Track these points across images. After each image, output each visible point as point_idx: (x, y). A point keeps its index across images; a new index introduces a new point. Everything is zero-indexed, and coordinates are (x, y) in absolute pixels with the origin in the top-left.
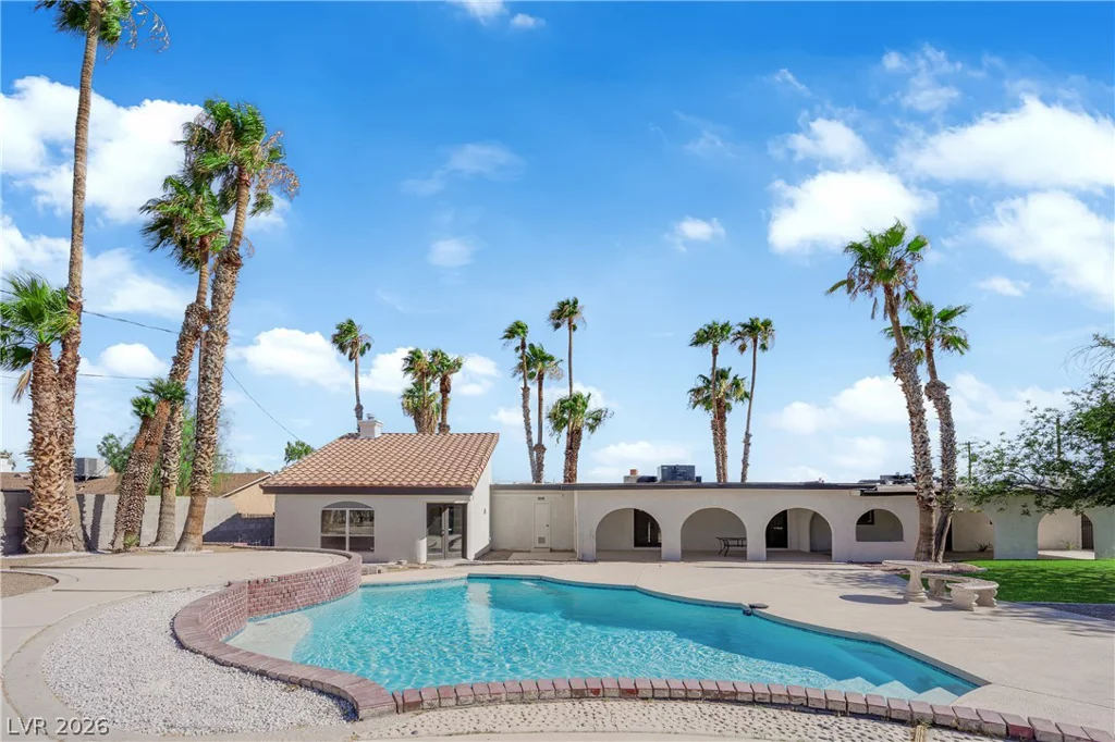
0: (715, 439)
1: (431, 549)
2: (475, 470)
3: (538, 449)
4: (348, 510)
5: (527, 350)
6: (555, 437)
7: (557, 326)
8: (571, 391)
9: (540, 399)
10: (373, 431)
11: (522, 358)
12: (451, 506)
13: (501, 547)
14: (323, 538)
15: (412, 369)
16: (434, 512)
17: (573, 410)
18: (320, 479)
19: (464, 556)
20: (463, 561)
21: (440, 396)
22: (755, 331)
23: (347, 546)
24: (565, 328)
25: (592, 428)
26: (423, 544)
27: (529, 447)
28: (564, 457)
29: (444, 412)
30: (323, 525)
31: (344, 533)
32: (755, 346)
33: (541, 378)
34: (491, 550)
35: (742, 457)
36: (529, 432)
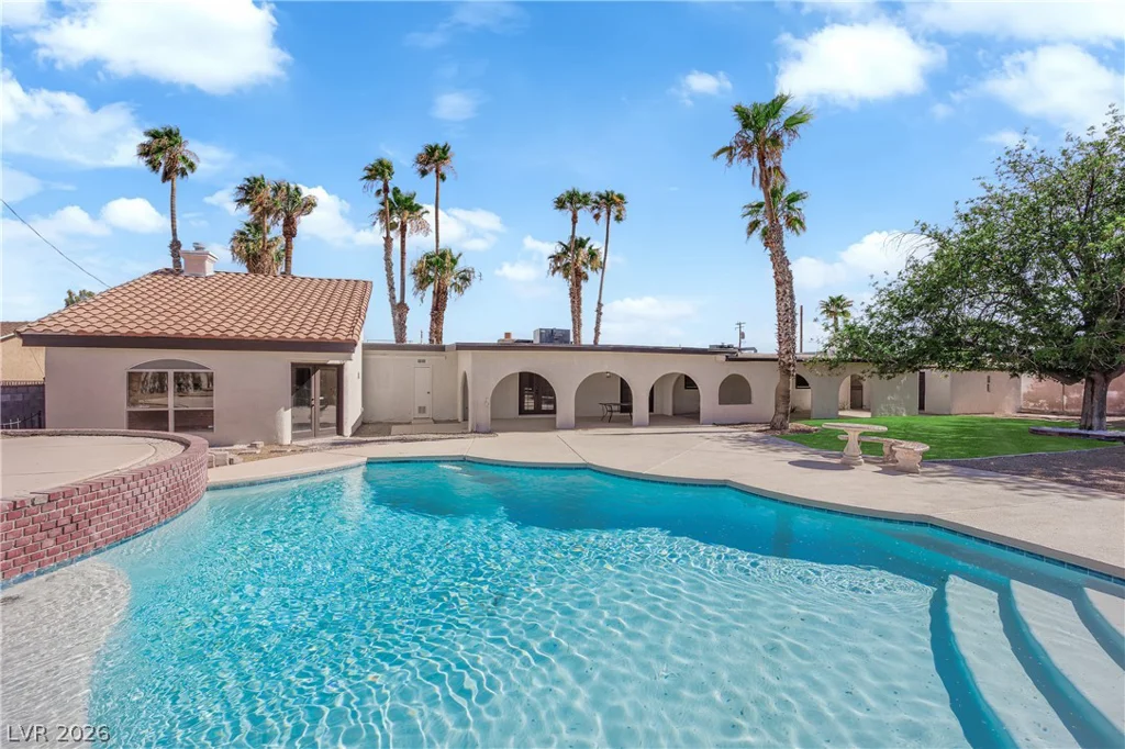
0: (572, 307)
1: (297, 426)
2: (355, 321)
3: (400, 309)
4: (171, 373)
5: (390, 195)
6: (420, 296)
7: (424, 173)
8: (437, 246)
9: (403, 253)
10: (203, 267)
11: (383, 204)
12: (325, 366)
13: (374, 420)
14: (130, 413)
15: (248, 201)
16: (302, 375)
17: (442, 267)
18: (124, 326)
19: (340, 431)
20: (337, 438)
21: (283, 241)
22: (610, 203)
23: (171, 424)
24: (432, 176)
25: (459, 289)
26: (286, 417)
27: (393, 305)
28: (429, 318)
29: (288, 260)
30: (130, 396)
31: (167, 406)
32: (608, 219)
33: (403, 229)
34: (363, 423)
35: (594, 326)
36: (392, 288)
